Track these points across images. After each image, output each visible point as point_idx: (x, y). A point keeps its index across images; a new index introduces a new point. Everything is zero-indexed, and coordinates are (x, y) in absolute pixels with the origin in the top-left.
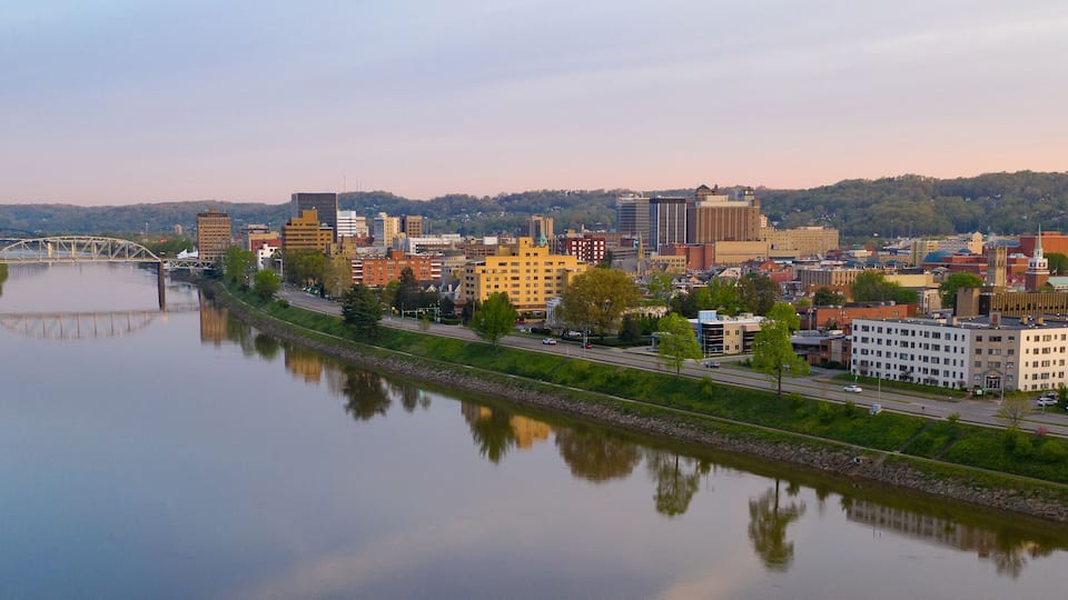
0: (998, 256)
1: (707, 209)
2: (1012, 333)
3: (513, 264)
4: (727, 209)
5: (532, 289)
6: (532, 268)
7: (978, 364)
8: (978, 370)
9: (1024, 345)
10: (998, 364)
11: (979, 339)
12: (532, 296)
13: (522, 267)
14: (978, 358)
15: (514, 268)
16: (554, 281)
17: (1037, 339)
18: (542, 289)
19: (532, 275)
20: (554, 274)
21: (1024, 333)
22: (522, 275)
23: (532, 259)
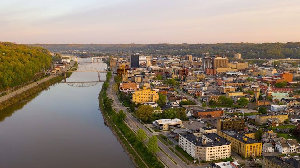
0: (257, 90)
1: (216, 60)
2: (204, 148)
3: (141, 93)
4: (221, 60)
5: (146, 98)
6: (146, 94)
7: (197, 154)
8: (197, 155)
9: (207, 150)
10: (202, 154)
11: (197, 148)
12: (146, 100)
13: (143, 94)
14: (197, 152)
15: (142, 94)
16: (151, 97)
17: (211, 149)
18: (148, 98)
19: (146, 95)
20: (151, 95)
21: (207, 148)
22: (143, 95)
23: (146, 92)
